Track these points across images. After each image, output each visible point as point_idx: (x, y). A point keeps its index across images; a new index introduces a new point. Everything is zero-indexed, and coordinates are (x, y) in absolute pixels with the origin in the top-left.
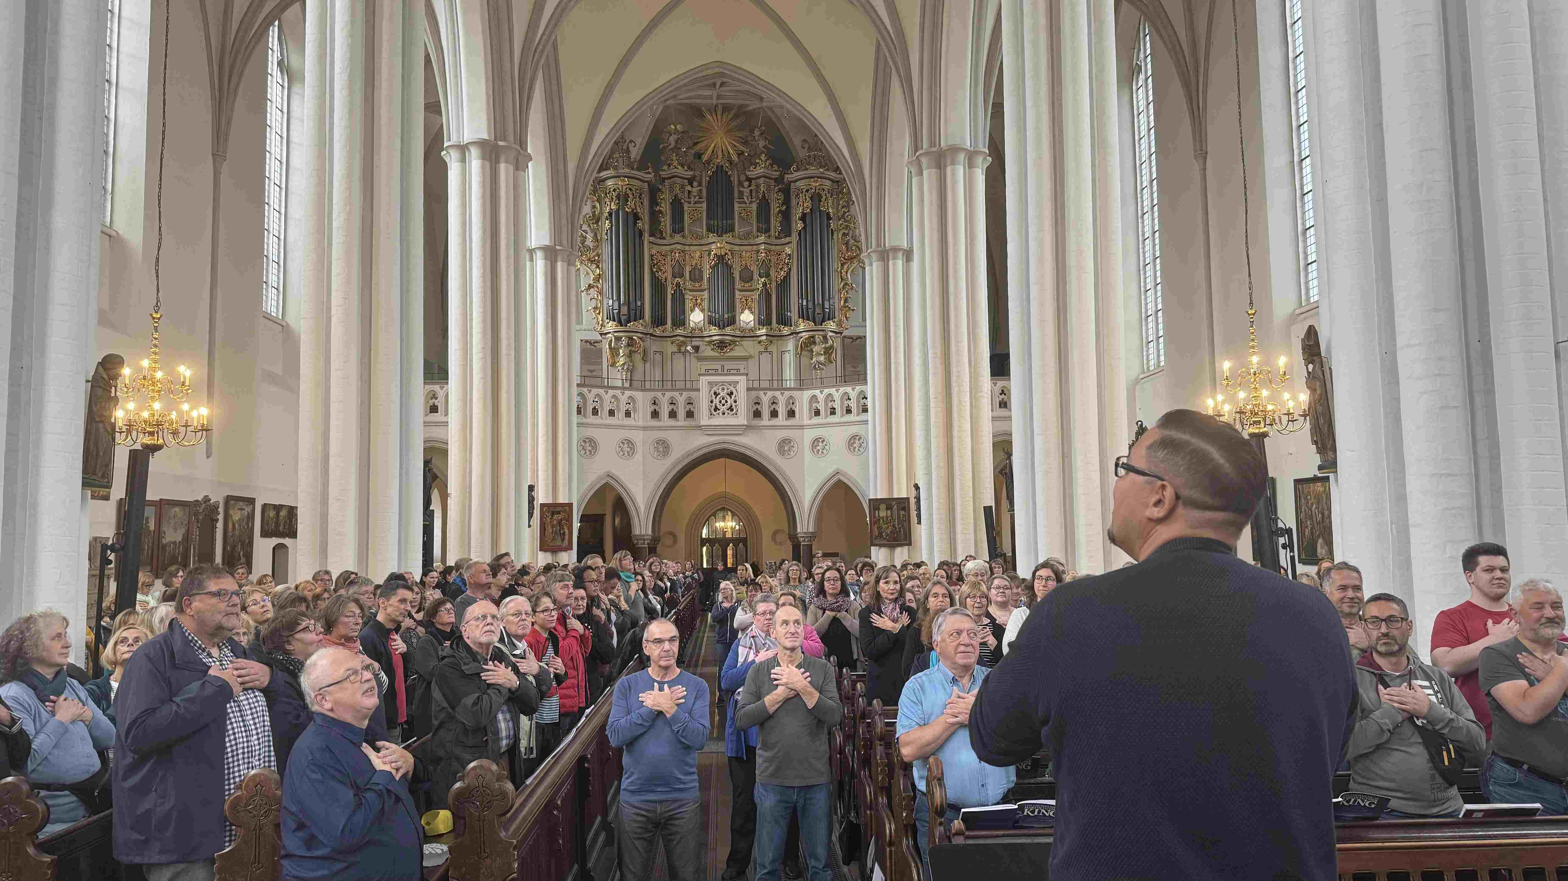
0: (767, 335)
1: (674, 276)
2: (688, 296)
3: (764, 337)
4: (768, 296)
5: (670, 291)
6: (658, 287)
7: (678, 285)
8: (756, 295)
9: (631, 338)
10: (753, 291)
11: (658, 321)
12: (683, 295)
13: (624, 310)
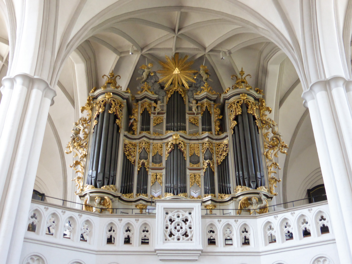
0: (211, 200)
1: (140, 158)
2: (151, 173)
3: (210, 202)
4: (212, 173)
5: (136, 169)
6: (128, 166)
7: (143, 164)
8: (202, 173)
9: (102, 199)
10: (199, 169)
11: (127, 189)
12: (147, 172)
13: (100, 177)
